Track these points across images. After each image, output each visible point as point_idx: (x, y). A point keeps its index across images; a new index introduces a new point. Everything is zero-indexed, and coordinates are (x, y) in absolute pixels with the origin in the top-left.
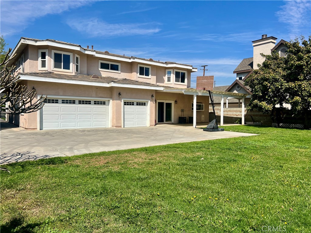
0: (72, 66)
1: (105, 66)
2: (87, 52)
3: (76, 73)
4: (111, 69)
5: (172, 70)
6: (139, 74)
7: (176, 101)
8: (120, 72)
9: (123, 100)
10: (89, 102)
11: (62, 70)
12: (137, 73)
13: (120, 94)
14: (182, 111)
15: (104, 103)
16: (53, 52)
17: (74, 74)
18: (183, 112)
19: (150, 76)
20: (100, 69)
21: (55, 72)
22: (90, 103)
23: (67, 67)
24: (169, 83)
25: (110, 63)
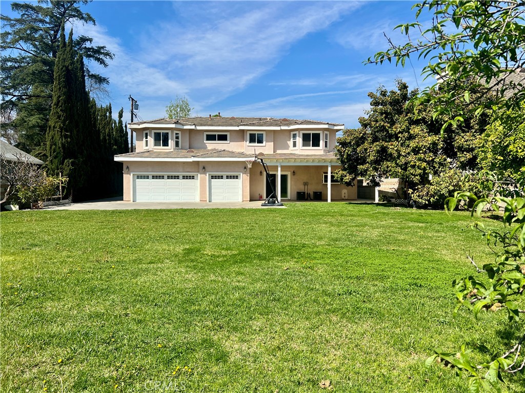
0: (171, 143)
1: (211, 138)
2: (185, 127)
3: (174, 149)
4: (218, 140)
5: (297, 132)
6: (248, 142)
7: (294, 172)
8: (229, 142)
9: (207, 174)
10: (177, 177)
11: (161, 147)
12: (246, 142)
13: (204, 168)
14: (306, 184)
15: (193, 178)
16: (153, 132)
17: (172, 150)
18: (306, 187)
19: (264, 142)
20: (205, 142)
21: (155, 151)
22: (179, 178)
23: (166, 144)
24: (295, 148)
25: (217, 134)
